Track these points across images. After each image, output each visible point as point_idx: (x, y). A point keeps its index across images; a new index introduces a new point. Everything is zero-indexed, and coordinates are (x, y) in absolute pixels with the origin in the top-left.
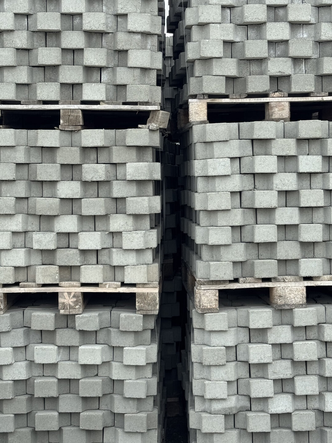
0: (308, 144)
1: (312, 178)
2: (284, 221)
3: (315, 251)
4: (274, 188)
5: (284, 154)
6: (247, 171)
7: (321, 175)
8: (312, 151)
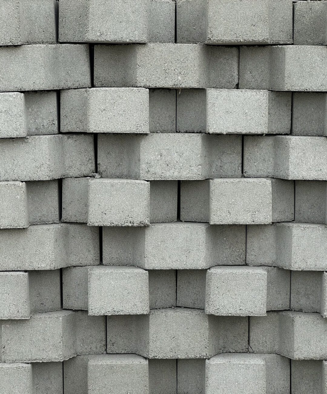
0: (236, 59)
1: (246, 149)
2: (169, 260)
3: (252, 334)
4: (143, 174)
5: (169, 84)
6: (75, 126)
7: (270, 140)
8: (248, 76)
